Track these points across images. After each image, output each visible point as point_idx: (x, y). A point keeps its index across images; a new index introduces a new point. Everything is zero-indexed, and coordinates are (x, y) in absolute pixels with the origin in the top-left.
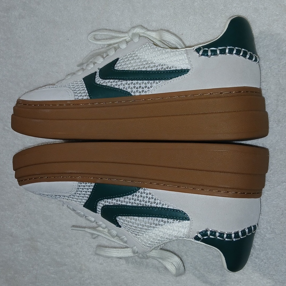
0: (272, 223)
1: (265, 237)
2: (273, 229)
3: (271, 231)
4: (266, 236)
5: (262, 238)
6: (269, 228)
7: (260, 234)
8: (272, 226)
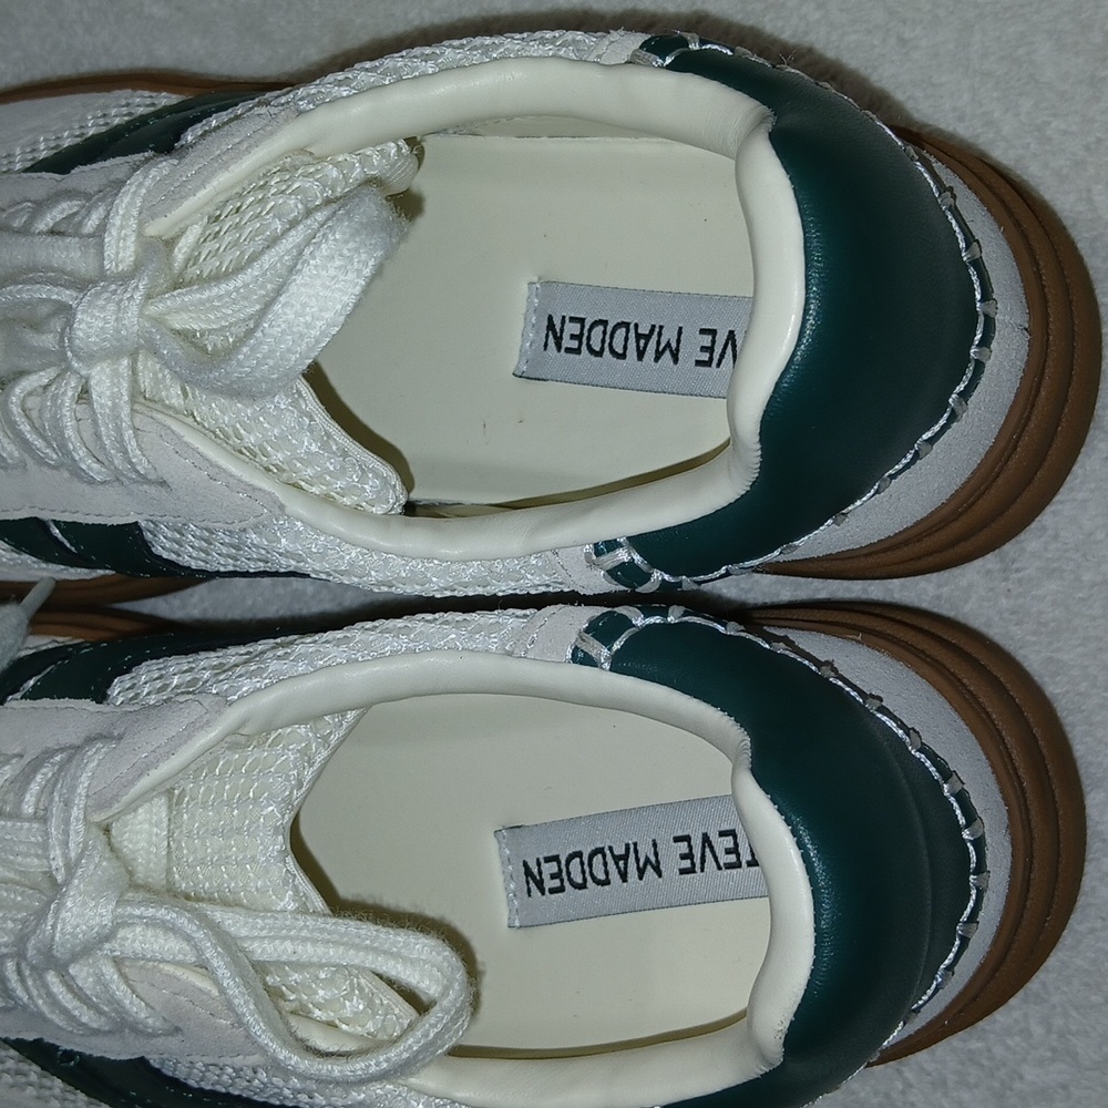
0: (1055, 999)
1: (1018, 1085)
2: (1061, 1035)
3: (1053, 1050)
4: (1021, 1078)
5: (996, 1085)
6: (1038, 1030)
7: (985, 1062)
8: (1058, 1022)
